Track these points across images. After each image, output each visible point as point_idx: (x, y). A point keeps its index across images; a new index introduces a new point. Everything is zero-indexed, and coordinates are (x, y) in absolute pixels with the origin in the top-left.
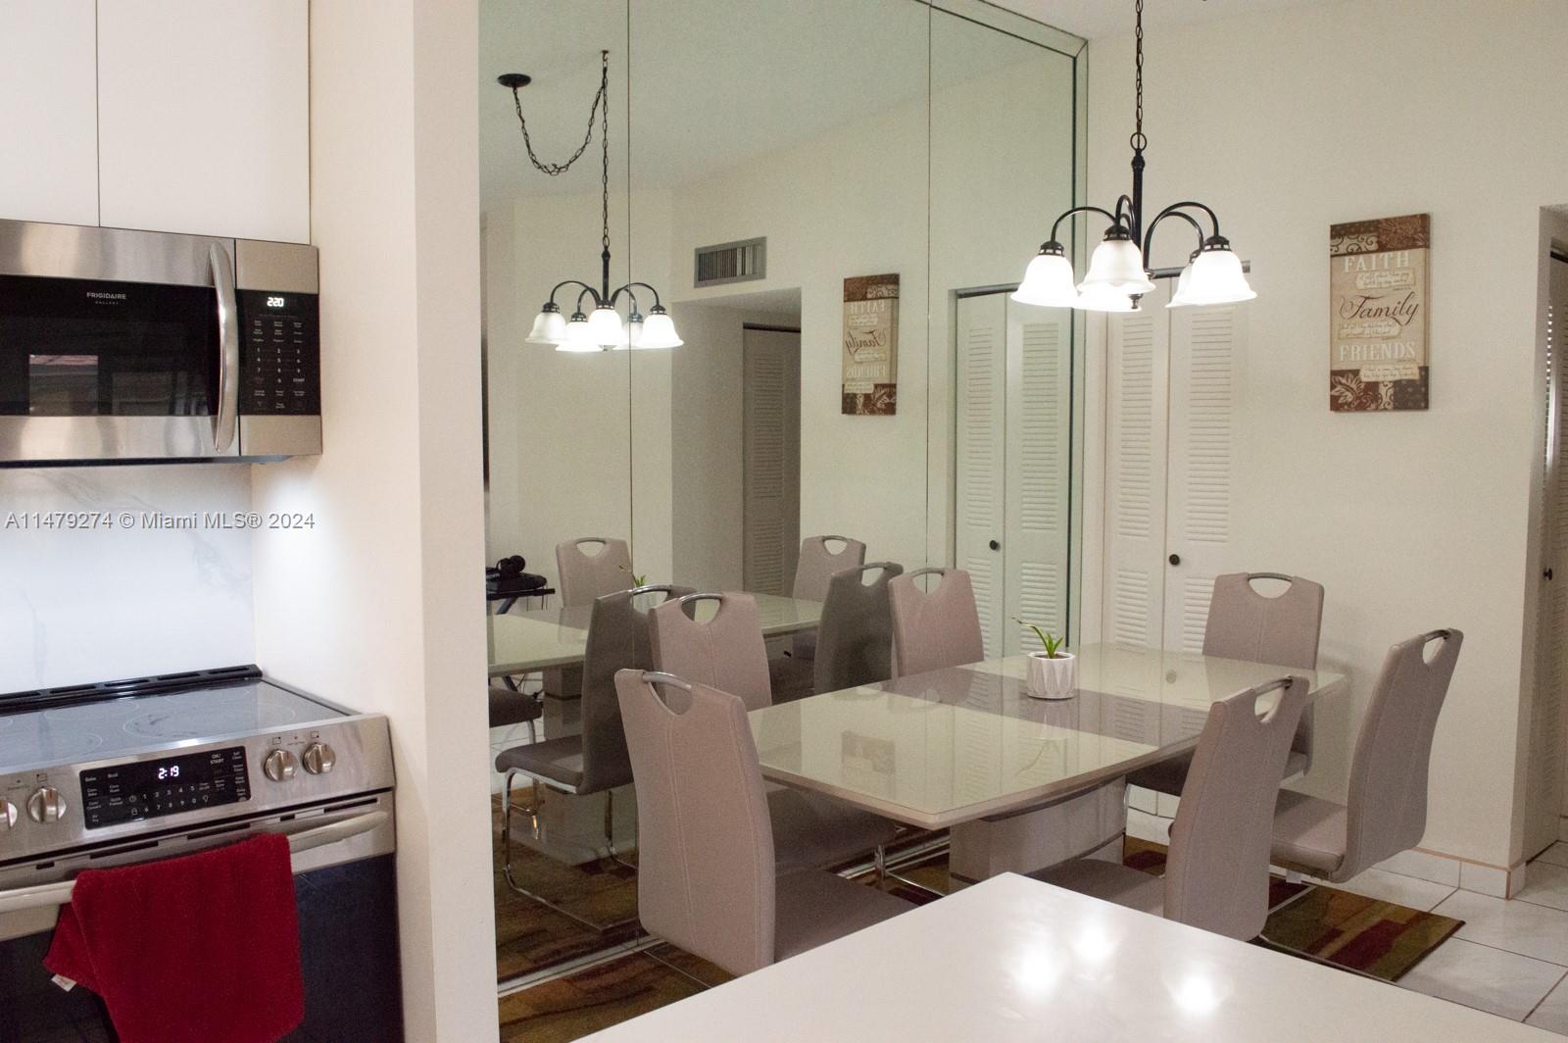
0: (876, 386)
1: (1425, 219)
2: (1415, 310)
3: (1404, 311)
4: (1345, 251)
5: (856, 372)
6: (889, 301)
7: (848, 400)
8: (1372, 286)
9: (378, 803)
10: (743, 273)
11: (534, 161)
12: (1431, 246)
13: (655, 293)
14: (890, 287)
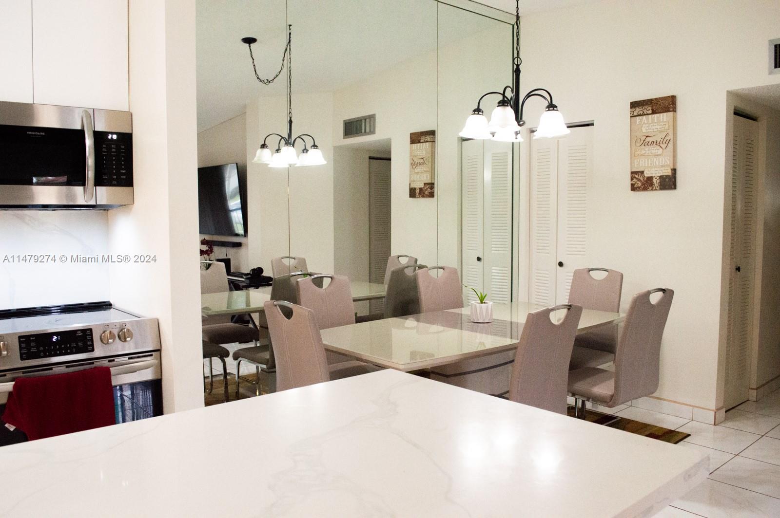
0: (425, 184)
1: (673, 98)
2: (670, 142)
3: (664, 142)
4: (637, 114)
5: (416, 177)
6: (431, 143)
7: (412, 191)
8: (649, 131)
9: (153, 356)
10: (365, 131)
11: (258, 78)
12: (677, 111)
13: (313, 139)
14: (431, 136)
